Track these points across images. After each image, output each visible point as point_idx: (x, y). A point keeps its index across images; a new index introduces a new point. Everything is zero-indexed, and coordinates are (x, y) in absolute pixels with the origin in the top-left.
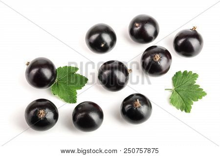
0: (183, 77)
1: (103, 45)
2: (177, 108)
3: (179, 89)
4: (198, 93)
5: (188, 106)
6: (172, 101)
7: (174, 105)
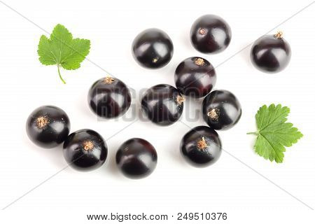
0: (269, 113)
1: (155, 61)
2: (265, 157)
3: (265, 131)
4: (291, 135)
5: (280, 154)
6: (258, 149)
7: (261, 156)
